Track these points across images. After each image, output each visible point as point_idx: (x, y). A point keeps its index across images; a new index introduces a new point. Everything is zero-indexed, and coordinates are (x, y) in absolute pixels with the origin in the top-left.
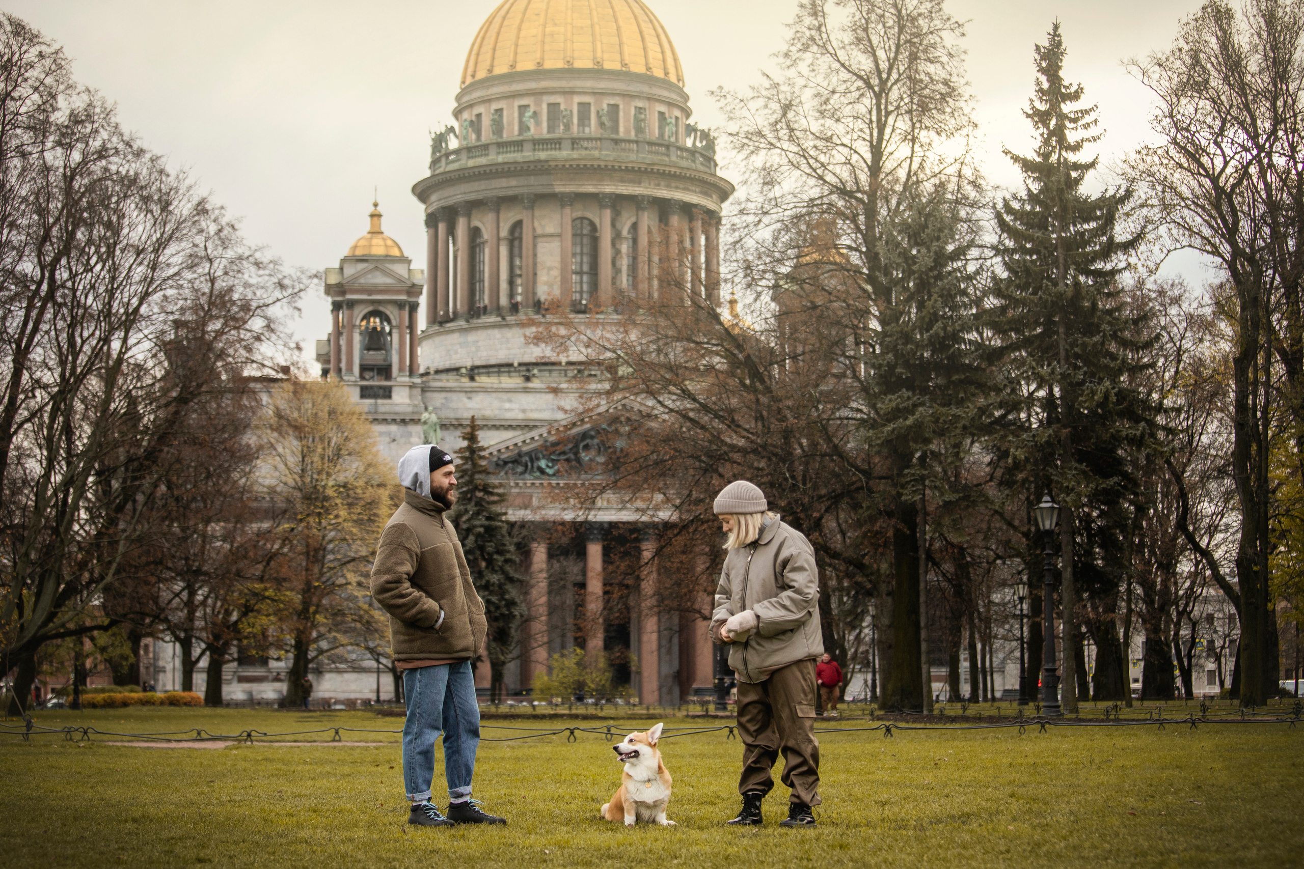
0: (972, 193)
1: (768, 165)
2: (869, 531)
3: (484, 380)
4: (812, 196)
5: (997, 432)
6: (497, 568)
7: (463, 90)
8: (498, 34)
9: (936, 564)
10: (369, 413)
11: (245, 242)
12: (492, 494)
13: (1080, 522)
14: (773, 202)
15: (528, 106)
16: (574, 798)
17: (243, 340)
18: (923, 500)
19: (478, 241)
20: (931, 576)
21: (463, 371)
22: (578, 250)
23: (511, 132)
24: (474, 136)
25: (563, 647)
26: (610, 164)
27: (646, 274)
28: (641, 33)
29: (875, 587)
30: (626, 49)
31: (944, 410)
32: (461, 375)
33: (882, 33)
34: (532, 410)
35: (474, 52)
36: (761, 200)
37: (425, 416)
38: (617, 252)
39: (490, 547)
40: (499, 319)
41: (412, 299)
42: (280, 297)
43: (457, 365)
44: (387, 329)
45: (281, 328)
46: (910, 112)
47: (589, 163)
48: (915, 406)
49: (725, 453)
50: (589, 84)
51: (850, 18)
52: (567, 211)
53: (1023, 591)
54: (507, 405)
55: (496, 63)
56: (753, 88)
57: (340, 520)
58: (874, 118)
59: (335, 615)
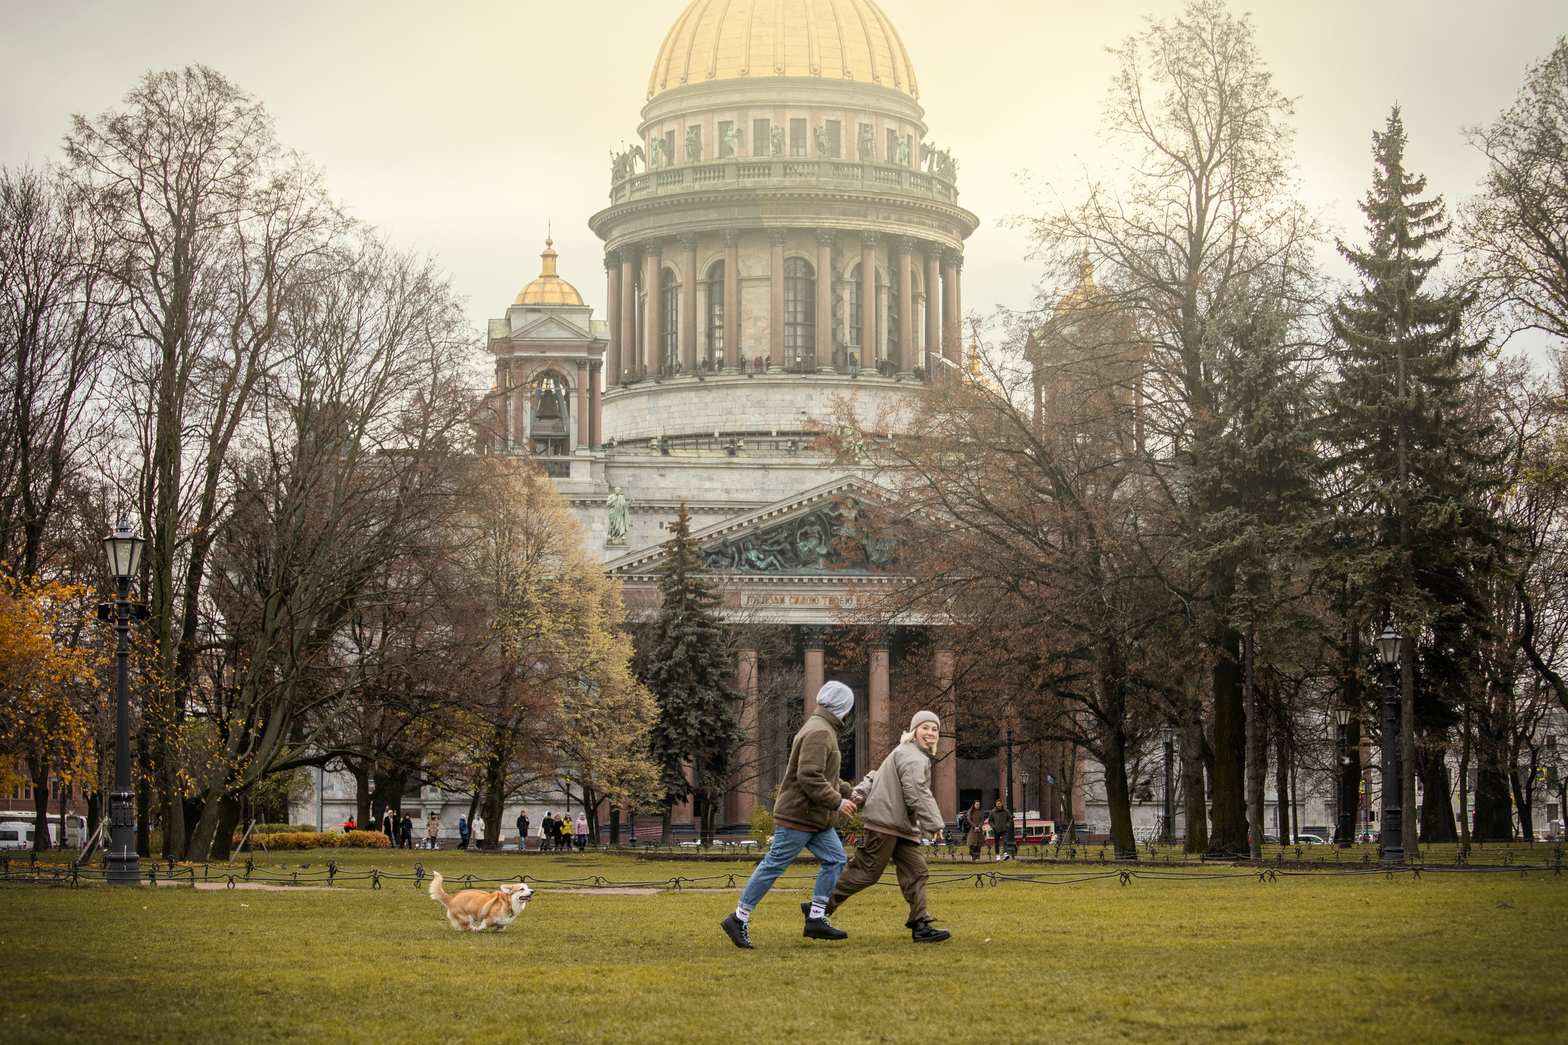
3: (679, 454)
5: (1332, 553)
6: (712, 684)
7: (650, 102)
8: (694, 35)
12: (705, 595)
15: (731, 122)
18: (1252, 627)
19: (670, 285)
21: (655, 442)
22: (791, 296)
23: (710, 154)
24: (664, 159)
26: (830, 193)
28: (866, 34)
30: (848, 55)
31: (1273, 529)
32: (652, 448)
33: (1203, 111)
34: (738, 491)
35: (665, 56)
37: (610, 499)
38: (839, 299)
39: (703, 659)
41: (594, 357)
43: (646, 435)
44: (563, 392)
47: (804, 192)
48: (1243, 525)
50: (804, 96)
51: (1168, 96)
52: (779, 249)
53: (1344, 718)
54: (708, 485)
55: (691, 70)
57: (542, 630)
58: (1193, 203)
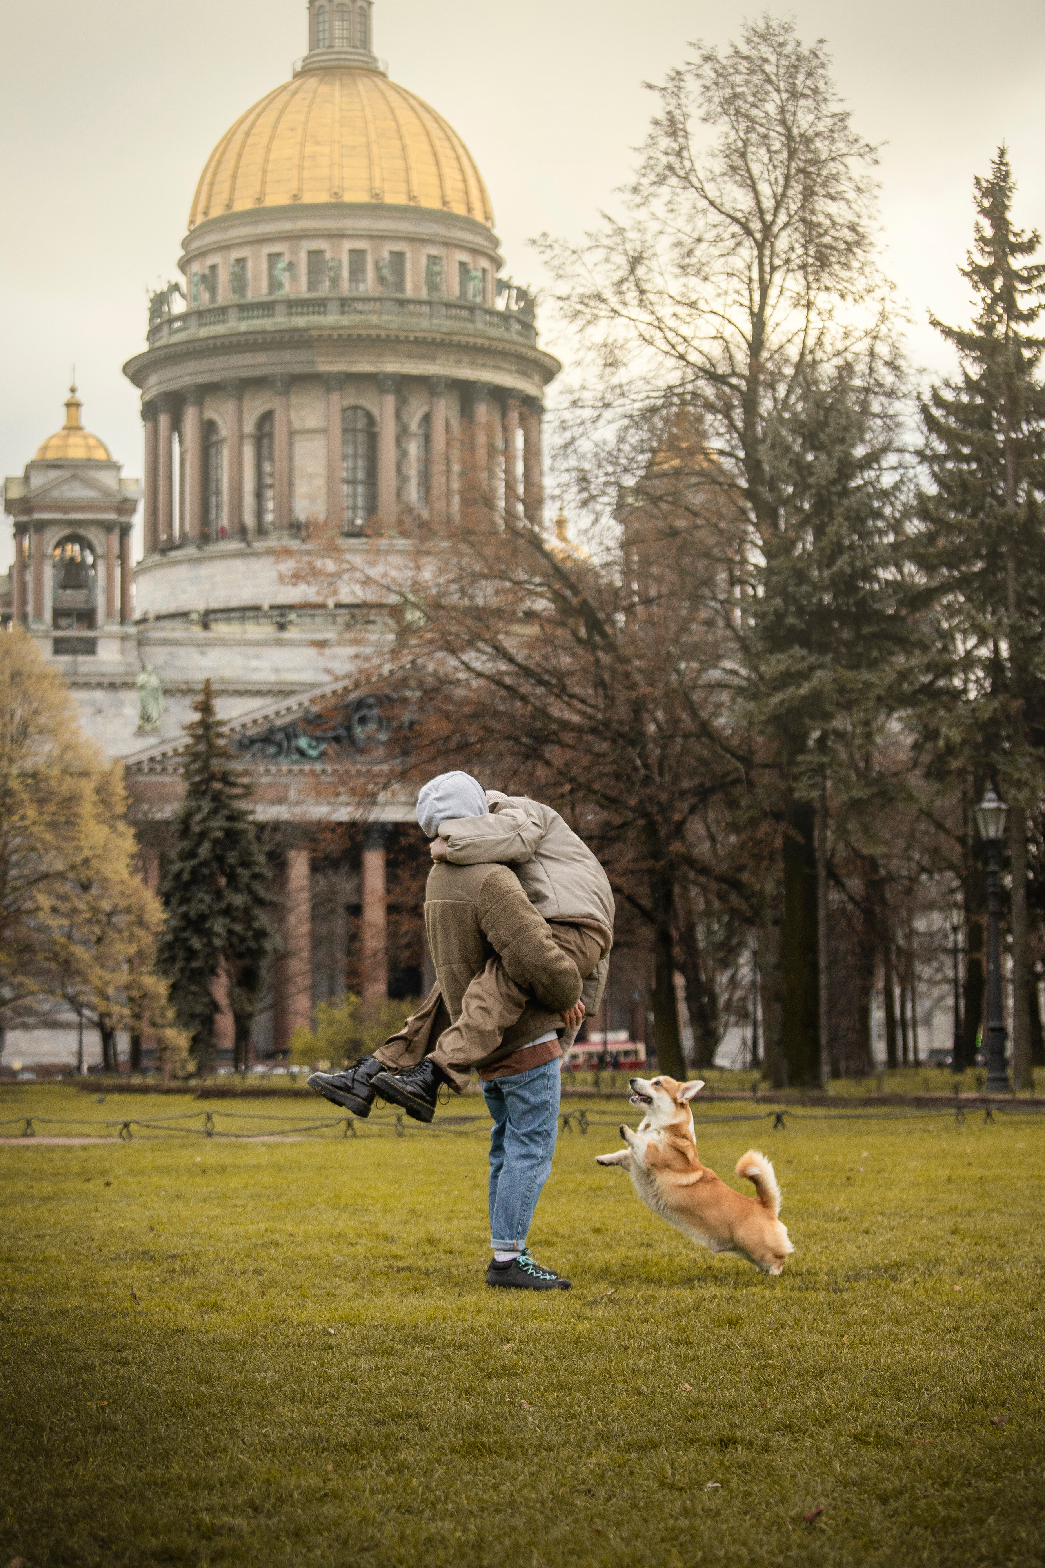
0: (887, 377)
1: (610, 340)
2: (750, 839)
3: (221, 629)
4: (671, 383)
5: (922, 703)
6: (241, 886)
7: (192, 232)
8: (240, 155)
9: (840, 884)
10: (65, 675)
12: (234, 785)
13: (1036, 825)
14: (618, 391)
15: (281, 254)
16: (360, 1236)
18: (823, 798)
19: (214, 438)
20: (835, 896)
21: (194, 616)
22: (350, 450)
23: (258, 290)
24: (206, 296)
25: (332, 992)
26: (392, 333)
27: (444, 488)
28: (435, 154)
29: (757, 911)
30: (414, 177)
31: (850, 674)
32: (192, 622)
33: (766, 160)
34: (288, 670)
35: (207, 180)
36: (601, 387)
37: (142, 678)
38: (403, 454)
39: (232, 858)
40: (242, 545)
41: (123, 519)
43: (186, 608)
44: (90, 559)
46: (803, 267)
47: (364, 332)
48: (812, 669)
49: (554, 733)
50: (364, 224)
51: (722, 140)
52: (335, 397)
53: (957, 917)
54: (254, 663)
55: (237, 195)
56: (589, 235)
57: (27, 822)
58: (755, 275)
59: (21, 951)
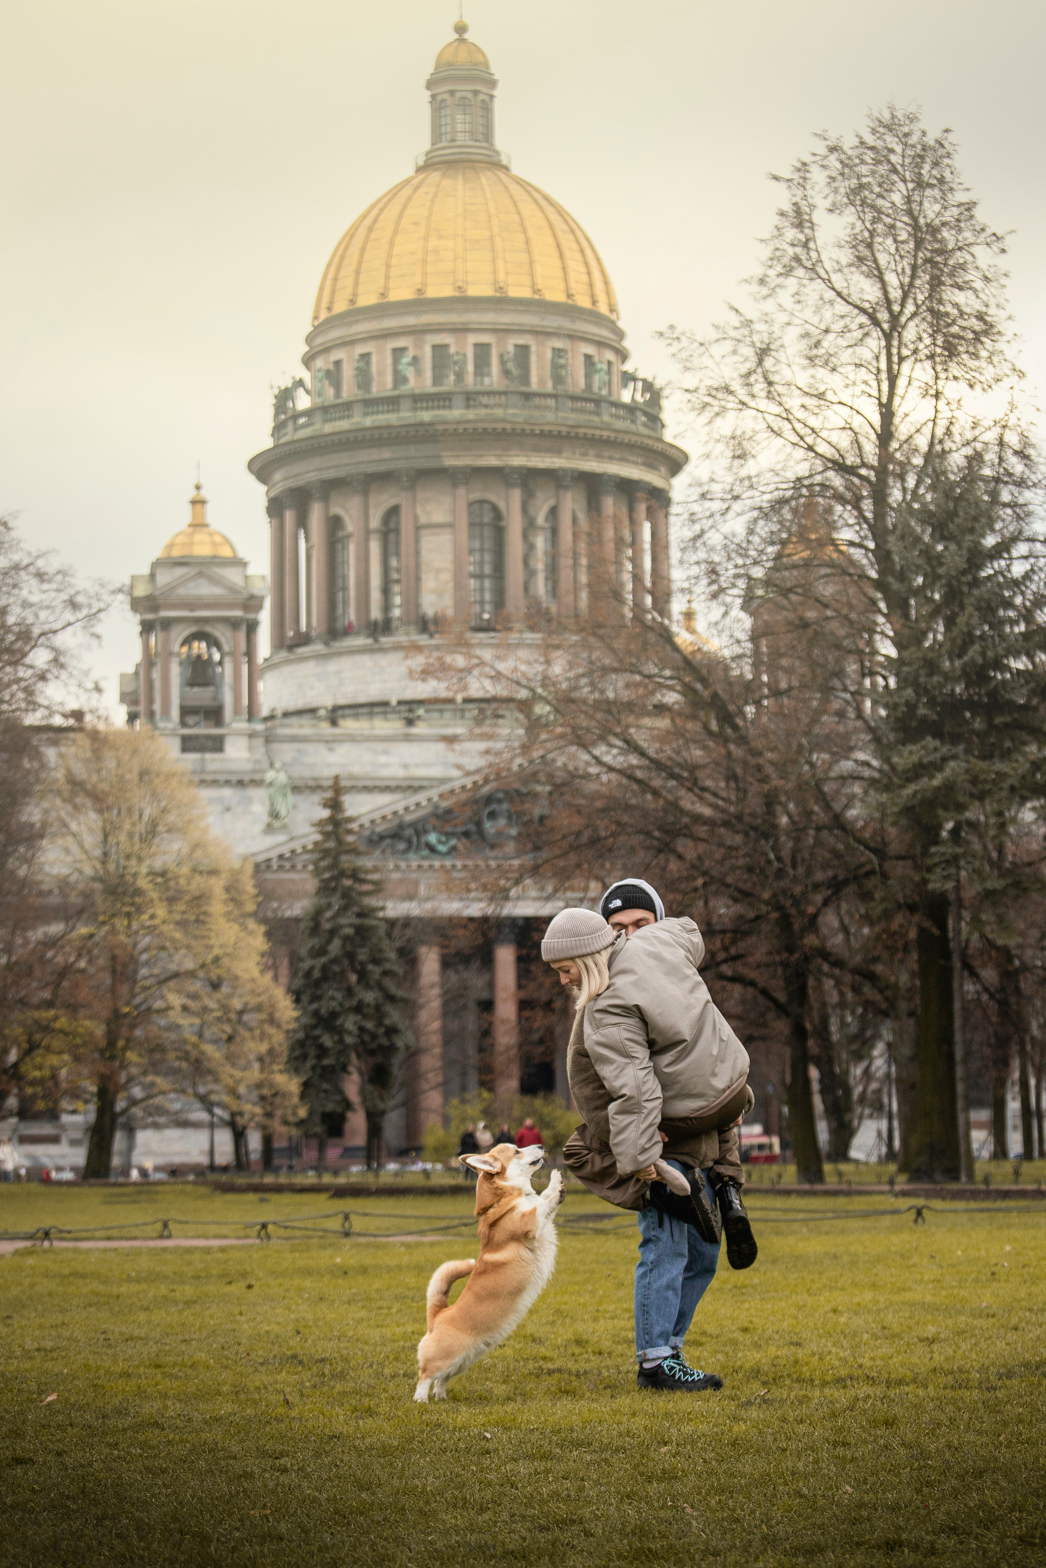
0: (1017, 467)
1: (738, 432)
2: (884, 931)
3: (350, 725)
4: (800, 475)
6: (372, 983)
7: (316, 328)
8: (363, 250)
9: (975, 975)
10: (194, 772)
11: (23, 545)
12: (363, 881)
14: (746, 483)
15: (406, 349)
17: (21, 679)
18: (958, 888)
19: (340, 534)
20: (971, 987)
21: (322, 712)
22: (477, 544)
23: (383, 385)
24: (331, 392)
25: (464, 1089)
26: (518, 427)
27: (571, 582)
28: (559, 246)
29: (892, 1003)
30: (538, 270)
31: (983, 765)
32: (320, 719)
33: (893, 251)
34: (417, 765)
35: (331, 276)
36: (730, 479)
37: (270, 775)
38: (530, 548)
39: (363, 955)
40: (369, 641)
41: (251, 616)
42: (72, 620)
43: (314, 705)
44: (217, 657)
45: (74, 663)
46: (931, 357)
47: (490, 426)
48: (944, 760)
49: (686, 826)
50: (488, 318)
51: (848, 231)
52: (461, 492)
54: (383, 759)
55: (361, 290)
56: (716, 327)
57: (156, 922)
58: (883, 366)
59: (152, 1051)
